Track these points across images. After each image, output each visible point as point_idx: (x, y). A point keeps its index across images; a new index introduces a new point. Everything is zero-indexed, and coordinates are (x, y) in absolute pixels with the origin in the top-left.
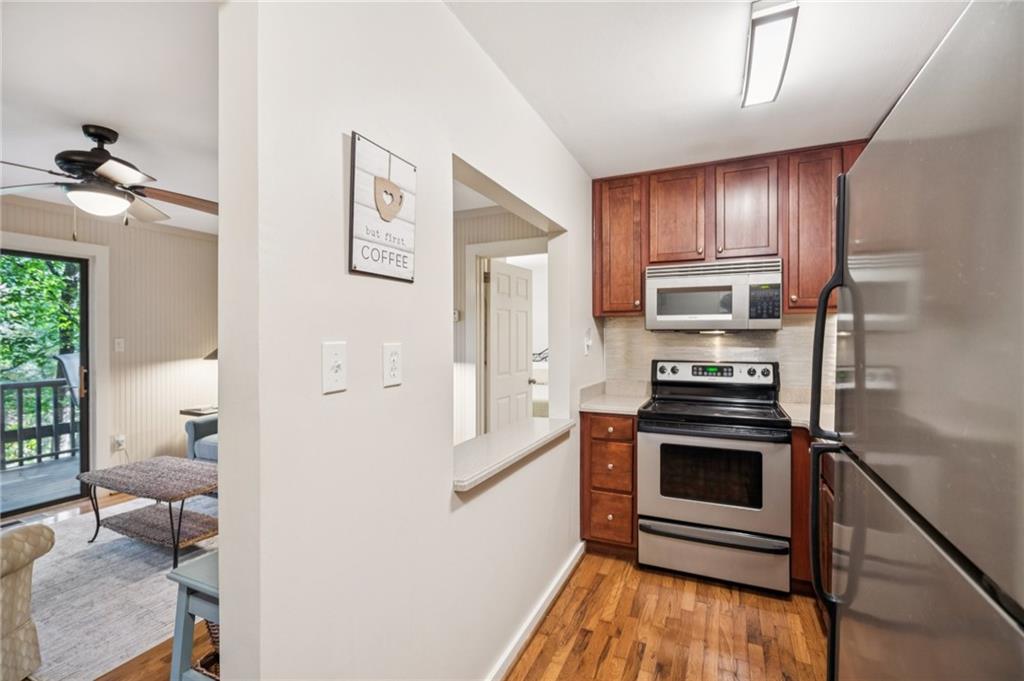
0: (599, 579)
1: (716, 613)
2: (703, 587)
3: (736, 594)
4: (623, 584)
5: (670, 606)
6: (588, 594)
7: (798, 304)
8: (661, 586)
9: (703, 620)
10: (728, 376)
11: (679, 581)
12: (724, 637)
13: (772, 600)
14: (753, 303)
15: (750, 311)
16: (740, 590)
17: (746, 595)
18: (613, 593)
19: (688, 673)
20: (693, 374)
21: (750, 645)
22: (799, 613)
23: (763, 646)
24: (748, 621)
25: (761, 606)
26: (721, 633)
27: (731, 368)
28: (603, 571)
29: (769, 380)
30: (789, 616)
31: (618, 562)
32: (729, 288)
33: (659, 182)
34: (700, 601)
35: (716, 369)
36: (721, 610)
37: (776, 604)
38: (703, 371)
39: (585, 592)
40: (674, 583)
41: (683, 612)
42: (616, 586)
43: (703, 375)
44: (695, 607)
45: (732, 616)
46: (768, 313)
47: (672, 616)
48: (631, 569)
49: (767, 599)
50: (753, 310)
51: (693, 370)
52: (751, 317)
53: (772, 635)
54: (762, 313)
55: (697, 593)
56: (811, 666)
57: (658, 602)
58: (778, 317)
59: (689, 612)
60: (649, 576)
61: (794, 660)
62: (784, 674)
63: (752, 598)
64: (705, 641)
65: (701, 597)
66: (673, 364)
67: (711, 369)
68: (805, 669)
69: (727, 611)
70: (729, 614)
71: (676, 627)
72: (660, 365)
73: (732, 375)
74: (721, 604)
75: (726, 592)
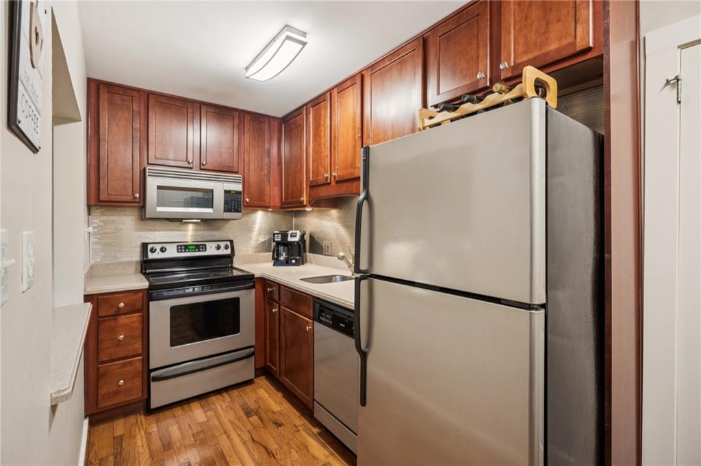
0: (119, 440)
1: (221, 412)
2: (203, 402)
3: (225, 395)
4: (143, 432)
5: (190, 426)
6: (116, 458)
7: (249, 204)
8: (175, 417)
9: (216, 422)
10: (203, 251)
11: (185, 407)
12: (234, 423)
13: (246, 387)
14: (226, 202)
15: (225, 208)
16: (226, 391)
17: (231, 392)
18: (139, 443)
19: (228, 459)
20: (178, 251)
21: (250, 418)
22: (261, 387)
23: (256, 415)
24: (241, 406)
25: (242, 394)
26: (231, 422)
27: (205, 245)
28: (118, 432)
29: (228, 252)
30: (258, 391)
31: (127, 419)
32: (212, 191)
33: (156, 101)
34: (207, 411)
35: (194, 247)
36: (222, 409)
37: (248, 388)
38: (185, 249)
39: (111, 458)
40: (183, 409)
41: (201, 424)
42: (139, 437)
43: (185, 251)
44: (206, 417)
45: (231, 409)
46: (234, 209)
47: (195, 431)
48: (143, 417)
49: (243, 388)
50: (227, 206)
51: (178, 249)
52: (225, 211)
53: (257, 406)
54: (231, 209)
55: (202, 407)
56: (282, 410)
57: (179, 429)
58: (240, 212)
59: (205, 422)
60: (161, 415)
61: (274, 412)
62: (274, 423)
63: (235, 393)
64: (226, 433)
65: (206, 409)
66: (161, 245)
67: (191, 247)
68: (281, 414)
69: (226, 408)
70: (228, 408)
71: (202, 436)
72: (150, 247)
73: (206, 250)
74: (220, 405)
75: (218, 397)
